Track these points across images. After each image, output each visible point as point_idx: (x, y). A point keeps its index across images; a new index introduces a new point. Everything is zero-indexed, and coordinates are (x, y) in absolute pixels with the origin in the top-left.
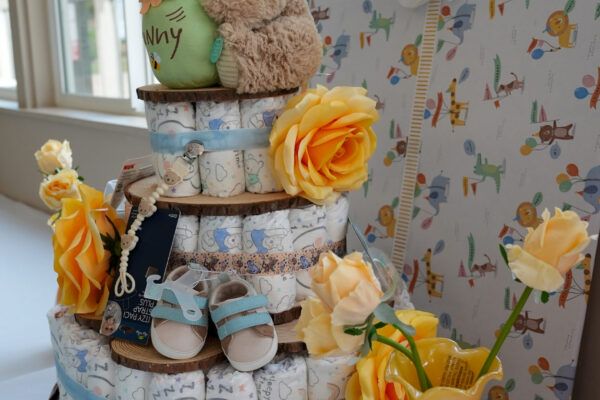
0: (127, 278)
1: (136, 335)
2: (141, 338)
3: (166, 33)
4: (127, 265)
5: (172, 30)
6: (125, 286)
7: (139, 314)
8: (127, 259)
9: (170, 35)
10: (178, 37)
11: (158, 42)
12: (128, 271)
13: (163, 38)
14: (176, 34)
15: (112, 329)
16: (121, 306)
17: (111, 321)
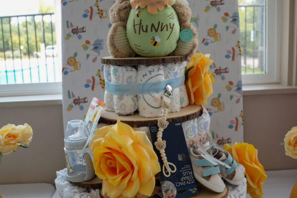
0: (170, 165)
1: (190, 191)
2: (194, 192)
3: (167, 25)
4: (166, 158)
5: (170, 24)
6: (169, 170)
7: (186, 181)
8: (165, 154)
9: (169, 26)
10: (172, 28)
11: (162, 30)
12: (168, 161)
13: (165, 28)
14: (172, 27)
15: (173, 196)
16: (172, 181)
17: (170, 192)
